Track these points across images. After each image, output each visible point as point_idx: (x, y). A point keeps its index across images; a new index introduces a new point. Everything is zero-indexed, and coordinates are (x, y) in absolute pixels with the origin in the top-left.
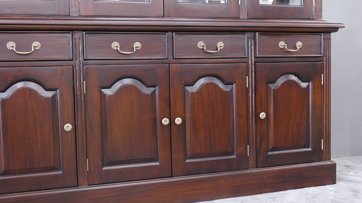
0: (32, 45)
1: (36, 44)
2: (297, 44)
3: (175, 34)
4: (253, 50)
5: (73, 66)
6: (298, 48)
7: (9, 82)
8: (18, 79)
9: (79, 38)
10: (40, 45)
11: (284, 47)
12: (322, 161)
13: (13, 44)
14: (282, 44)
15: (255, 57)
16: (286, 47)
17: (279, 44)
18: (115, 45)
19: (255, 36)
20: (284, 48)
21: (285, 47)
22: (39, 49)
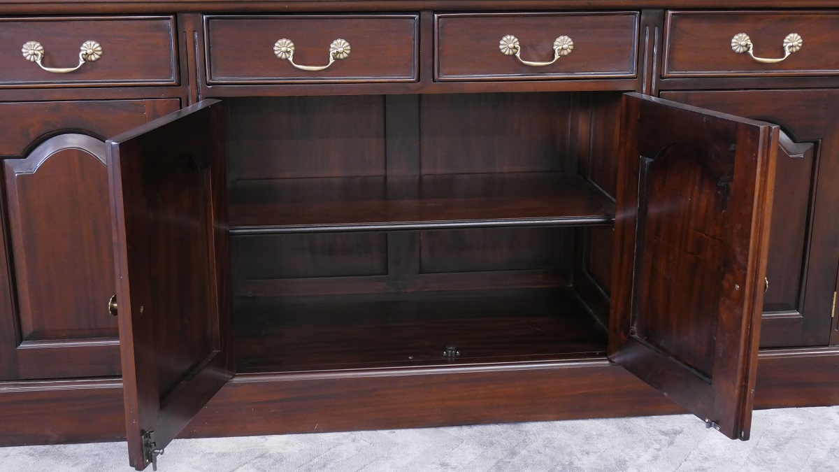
0: (80, 51)
1: (90, 48)
2: (785, 41)
3: (439, 18)
4: (655, 58)
5: (180, 98)
6: (787, 54)
7: (33, 137)
8: (53, 129)
9: (194, 31)
10: (99, 49)
11: (745, 49)
12: (827, 346)
13: (36, 47)
14: (741, 42)
15: (660, 77)
16: (751, 52)
17: (733, 40)
18: (284, 48)
19: (664, 19)
20: (746, 53)
21: (748, 49)
22: (98, 59)
